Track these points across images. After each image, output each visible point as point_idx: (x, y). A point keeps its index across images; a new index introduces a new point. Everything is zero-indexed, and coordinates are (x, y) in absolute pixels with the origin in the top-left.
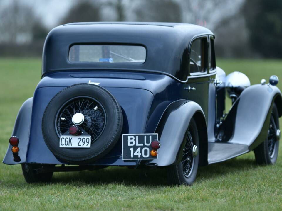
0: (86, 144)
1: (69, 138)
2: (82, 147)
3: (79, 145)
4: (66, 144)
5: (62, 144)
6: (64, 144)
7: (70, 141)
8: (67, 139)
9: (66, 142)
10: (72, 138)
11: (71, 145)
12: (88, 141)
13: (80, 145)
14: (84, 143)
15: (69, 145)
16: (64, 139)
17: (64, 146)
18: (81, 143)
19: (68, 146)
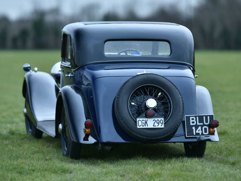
0: (160, 124)
1: (145, 120)
2: (157, 127)
3: (154, 125)
4: (143, 125)
5: (140, 125)
6: (141, 125)
7: (146, 123)
8: (143, 121)
9: (143, 123)
10: (147, 120)
11: (148, 126)
12: (161, 122)
13: (156, 126)
14: (159, 123)
15: (146, 126)
16: (140, 121)
17: (141, 127)
18: (156, 124)
19: (144, 127)
